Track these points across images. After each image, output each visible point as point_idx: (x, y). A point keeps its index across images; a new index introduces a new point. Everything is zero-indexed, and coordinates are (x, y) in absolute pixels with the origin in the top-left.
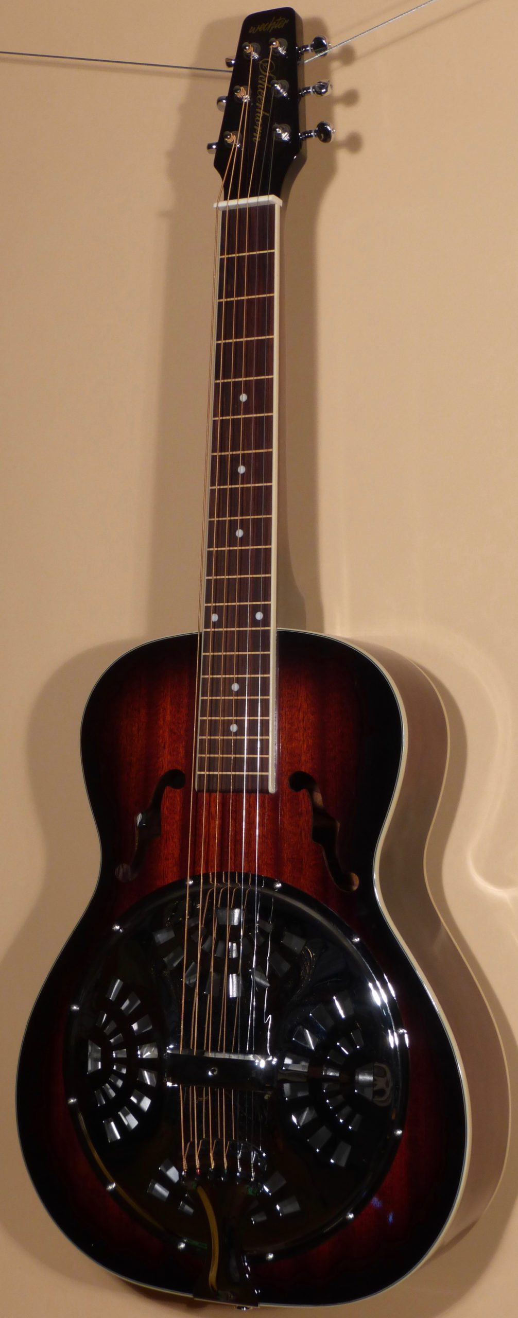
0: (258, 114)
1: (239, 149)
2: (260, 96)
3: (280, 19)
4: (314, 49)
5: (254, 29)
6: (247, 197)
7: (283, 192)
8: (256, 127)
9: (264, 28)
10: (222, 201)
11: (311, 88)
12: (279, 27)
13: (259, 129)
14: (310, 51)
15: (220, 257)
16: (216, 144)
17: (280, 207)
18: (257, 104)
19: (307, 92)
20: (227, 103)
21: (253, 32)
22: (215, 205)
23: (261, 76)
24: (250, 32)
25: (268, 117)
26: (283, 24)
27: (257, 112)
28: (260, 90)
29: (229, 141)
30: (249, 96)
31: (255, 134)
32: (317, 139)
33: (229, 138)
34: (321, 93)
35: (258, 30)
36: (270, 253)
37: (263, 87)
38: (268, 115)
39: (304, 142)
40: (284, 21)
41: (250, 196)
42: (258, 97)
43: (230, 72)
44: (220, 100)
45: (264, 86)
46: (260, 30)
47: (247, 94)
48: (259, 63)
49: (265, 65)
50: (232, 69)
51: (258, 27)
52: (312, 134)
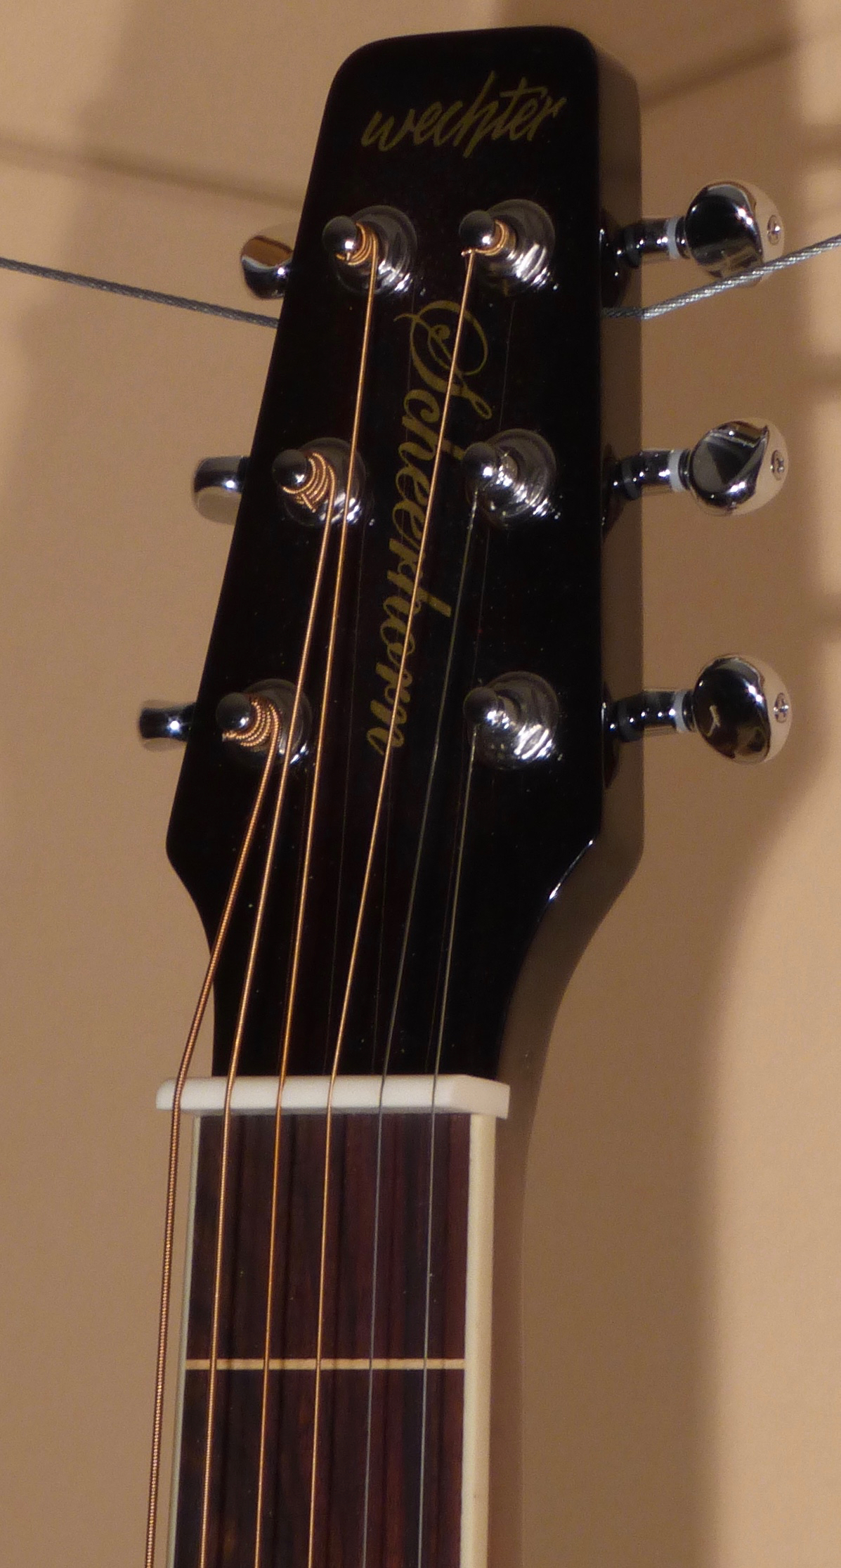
0: (396, 602)
1: (300, 775)
2: (405, 505)
3: (523, 88)
4: (695, 243)
5: (386, 129)
6: (329, 1073)
7: (512, 1051)
8: (382, 670)
9: (437, 130)
10: (200, 1078)
11: (674, 461)
12: (514, 137)
13: (400, 682)
14: (674, 252)
15: (186, 1365)
16: (186, 714)
17: (499, 1121)
18: (394, 546)
19: (654, 480)
20: (241, 488)
21: (382, 148)
22: (165, 1100)
23: (414, 394)
24: (366, 141)
25: (447, 622)
26: (539, 119)
27: (394, 590)
28: (408, 470)
29: (251, 740)
30: (352, 495)
31: (377, 708)
32: (696, 737)
33: (245, 730)
34: (722, 501)
35: (409, 136)
36: (442, 1373)
37: (425, 456)
38: (447, 611)
39: (626, 750)
40: (541, 104)
41: (344, 1071)
42: (398, 506)
43: (263, 320)
44: (207, 477)
45: (430, 449)
46: (418, 140)
47: (341, 487)
48: (407, 322)
49: (437, 334)
50: (273, 307)
51: (408, 125)
52: (672, 712)
